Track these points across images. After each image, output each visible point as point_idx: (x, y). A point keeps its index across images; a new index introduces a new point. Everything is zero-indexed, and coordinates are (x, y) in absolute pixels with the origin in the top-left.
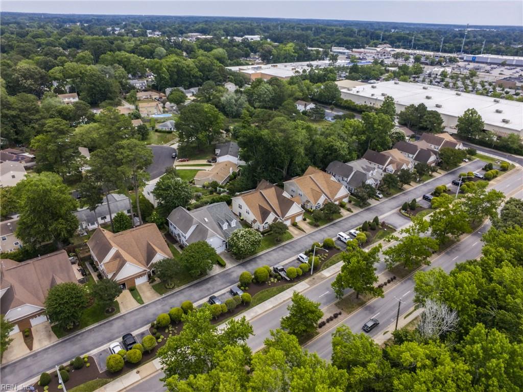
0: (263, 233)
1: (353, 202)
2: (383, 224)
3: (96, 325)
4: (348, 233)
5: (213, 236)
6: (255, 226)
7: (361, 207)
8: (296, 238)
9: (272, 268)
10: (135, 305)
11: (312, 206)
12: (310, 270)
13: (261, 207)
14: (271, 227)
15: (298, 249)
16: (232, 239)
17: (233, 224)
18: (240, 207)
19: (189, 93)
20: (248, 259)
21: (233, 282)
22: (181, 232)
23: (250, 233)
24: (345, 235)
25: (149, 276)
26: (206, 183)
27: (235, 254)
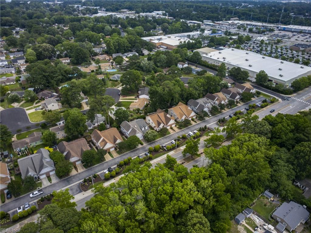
0: (158, 132)
1: (198, 118)
2: (208, 129)
3: (98, 165)
4: (193, 132)
5: (138, 133)
6: (155, 129)
7: (201, 120)
8: (172, 134)
9: (161, 146)
10: (110, 158)
11: (180, 120)
12: (175, 147)
13: (157, 121)
14: (161, 130)
15: (172, 138)
16: (146, 134)
17: (146, 128)
18: (149, 121)
19: (124, 56)
20: (152, 142)
21: (146, 151)
22: (126, 131)
23: (153, 132)
24: (191, 133)
25: (115, 148)
26: (135, 109)
27: (147, 140)
